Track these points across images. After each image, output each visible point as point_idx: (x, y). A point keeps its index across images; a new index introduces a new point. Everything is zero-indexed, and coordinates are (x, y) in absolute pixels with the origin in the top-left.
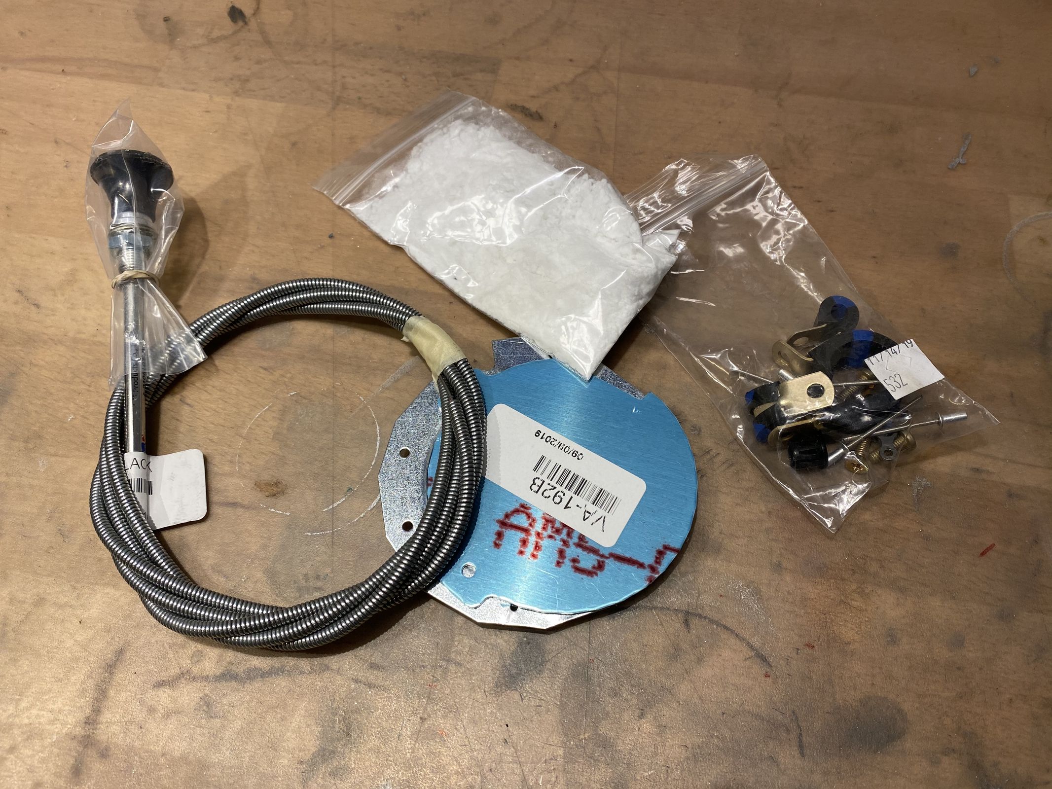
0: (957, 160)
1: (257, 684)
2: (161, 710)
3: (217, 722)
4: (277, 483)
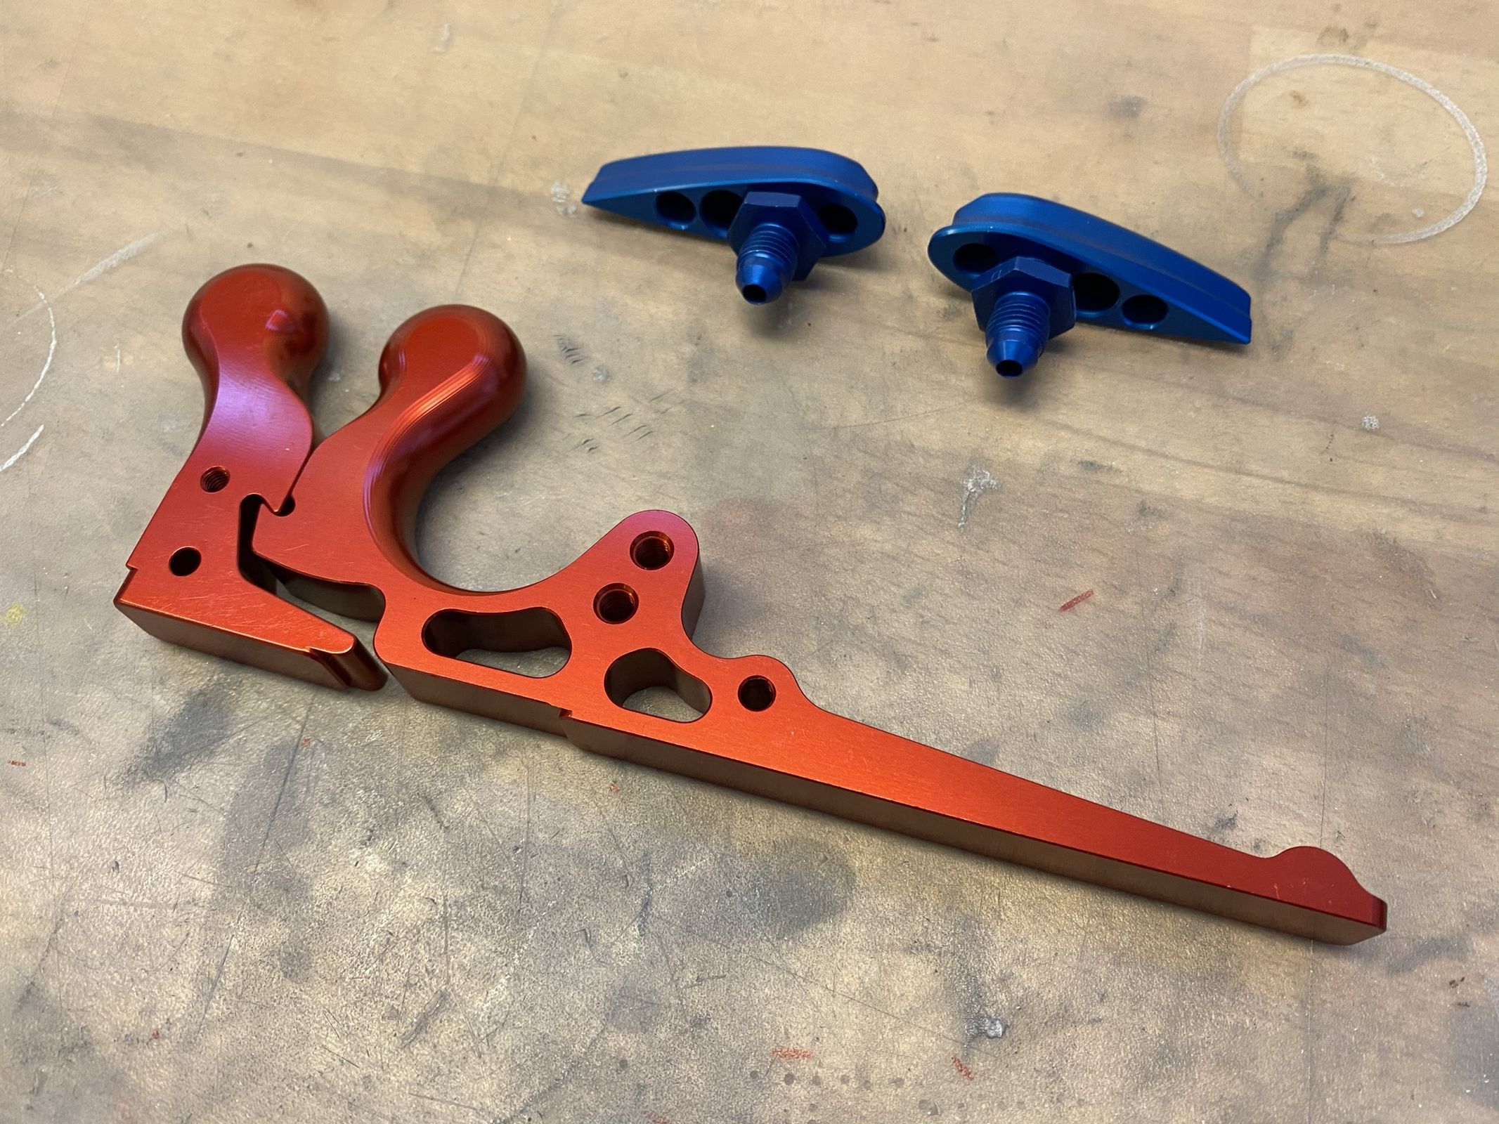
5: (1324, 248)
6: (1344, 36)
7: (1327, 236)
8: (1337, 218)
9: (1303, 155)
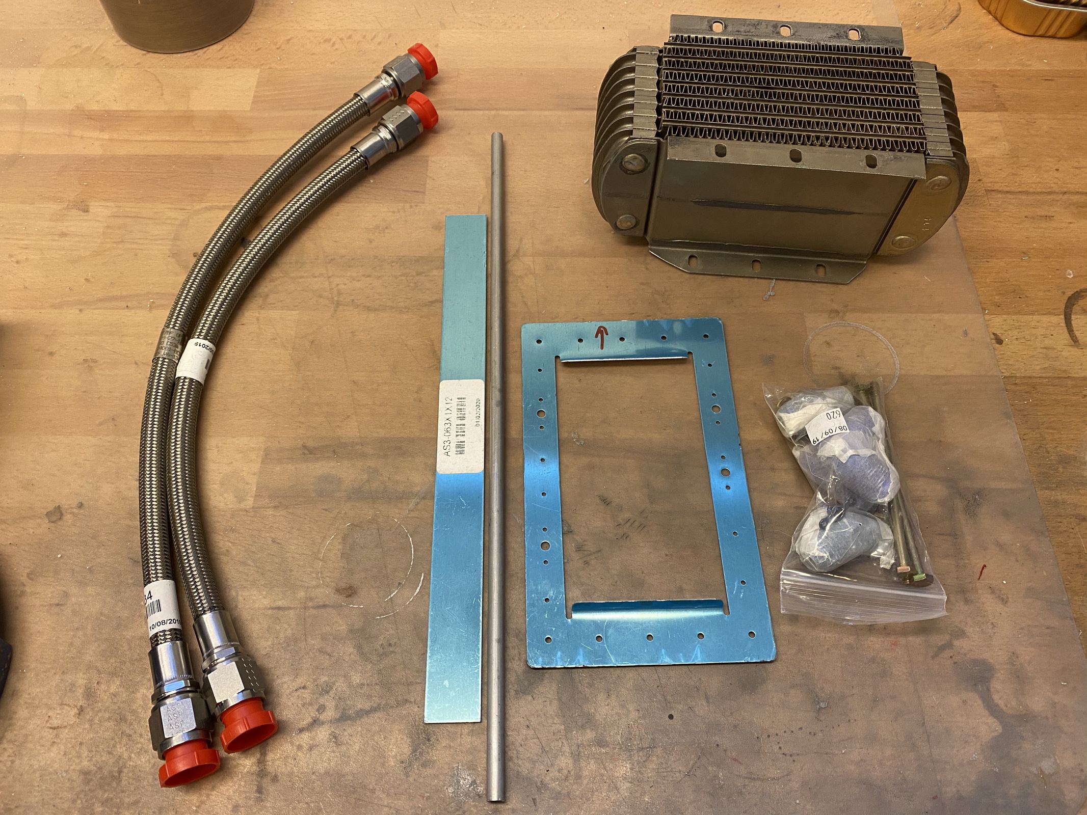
0: (769, 293)
1: (365, 720)
2: (305, 746)
3: (343, 748)
4: (350, 588)
6: (837, 312)
9: (836, 368)
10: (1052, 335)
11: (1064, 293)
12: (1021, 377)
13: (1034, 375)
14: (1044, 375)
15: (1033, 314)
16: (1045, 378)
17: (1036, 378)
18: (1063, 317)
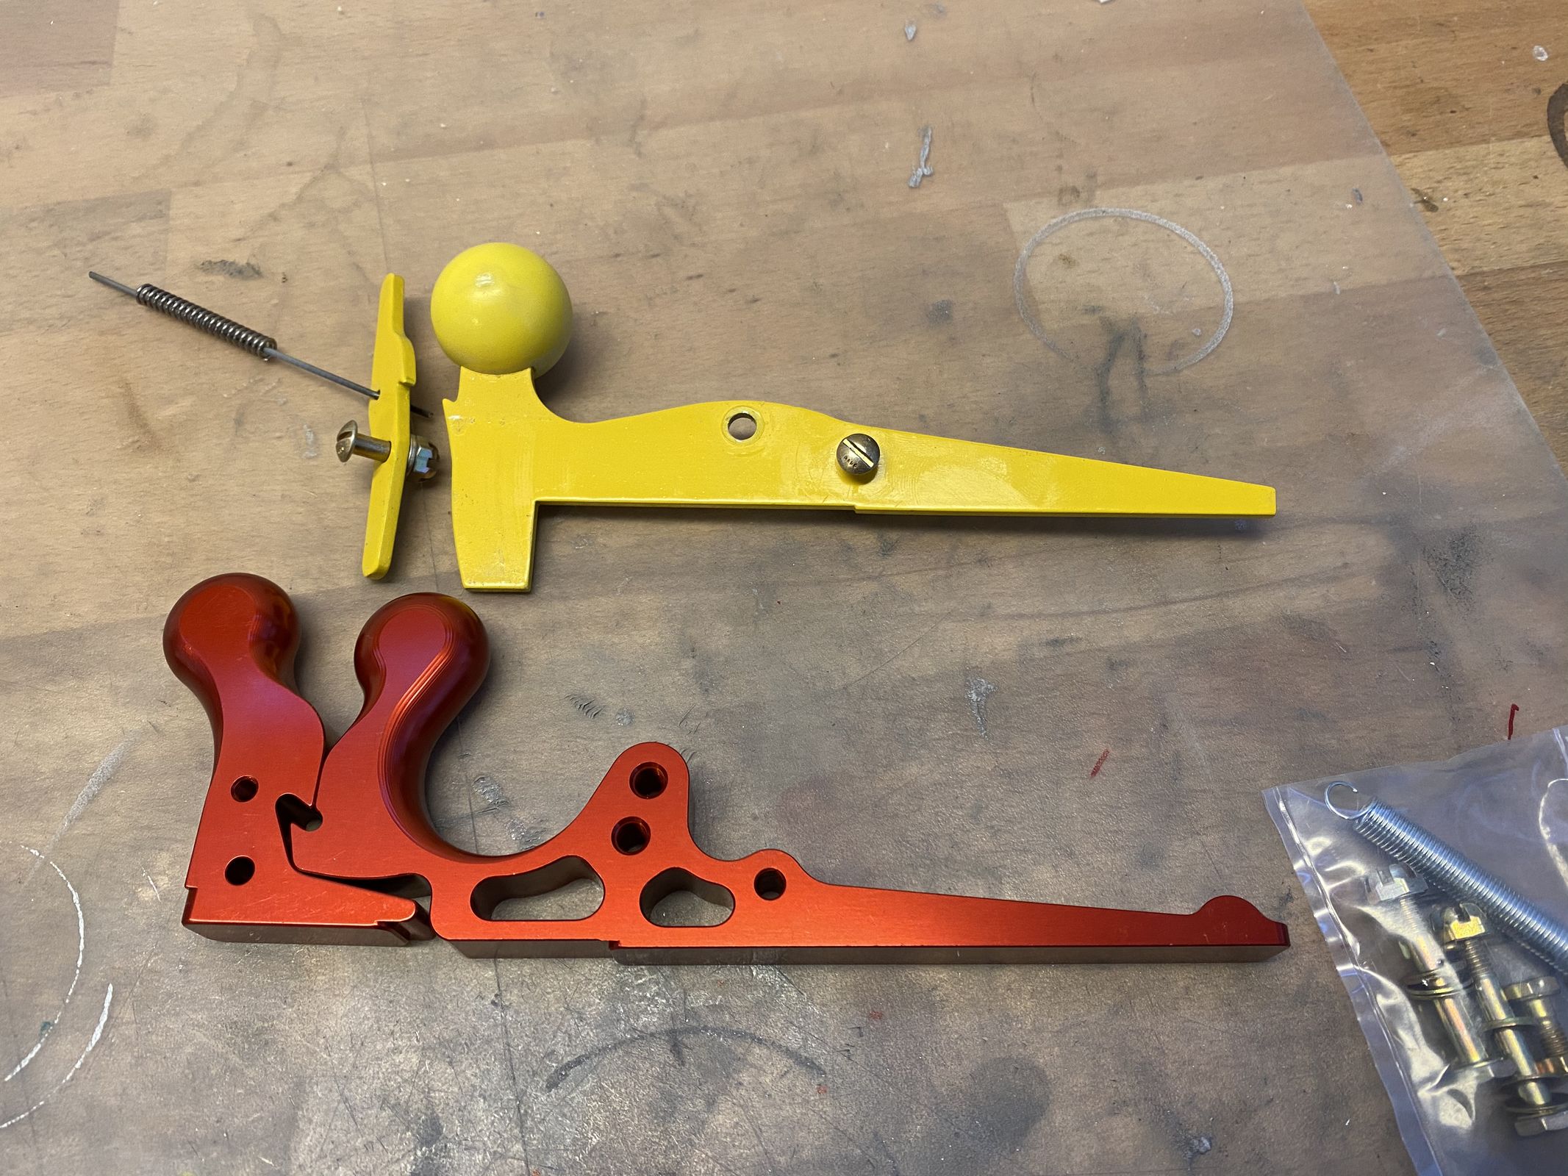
0: (920, 172)
5: (1143, 387)
6: (1075, 191)
7: (1141, 374)
8: (1141, 357)
10: (1536, 177)
11: (1538, 91)
12: (1493, 273)
13: (1520, 263)
14: (1540, 261)
15: (1487, 141)
16: (1545, 266)
17: (1523, 269)
18: (1548, 138)
